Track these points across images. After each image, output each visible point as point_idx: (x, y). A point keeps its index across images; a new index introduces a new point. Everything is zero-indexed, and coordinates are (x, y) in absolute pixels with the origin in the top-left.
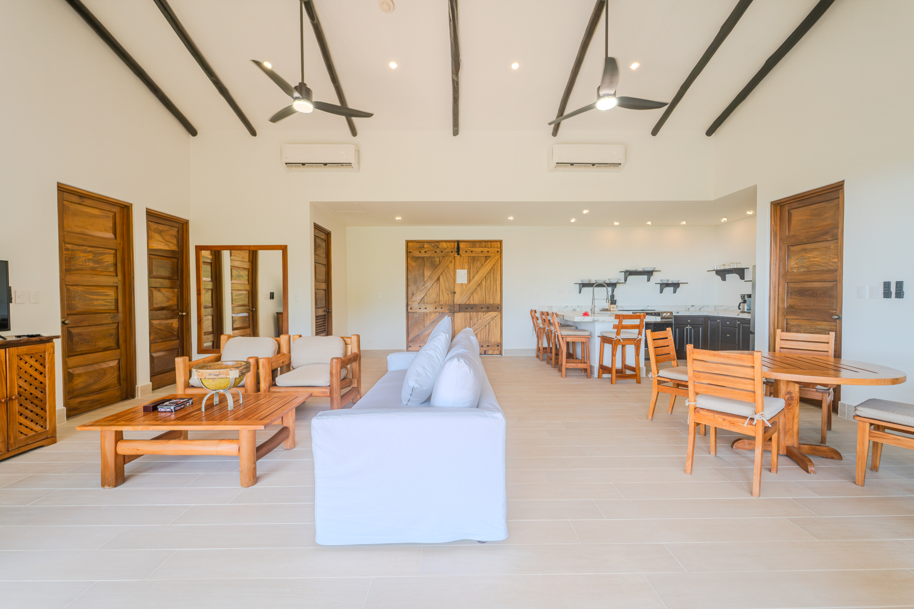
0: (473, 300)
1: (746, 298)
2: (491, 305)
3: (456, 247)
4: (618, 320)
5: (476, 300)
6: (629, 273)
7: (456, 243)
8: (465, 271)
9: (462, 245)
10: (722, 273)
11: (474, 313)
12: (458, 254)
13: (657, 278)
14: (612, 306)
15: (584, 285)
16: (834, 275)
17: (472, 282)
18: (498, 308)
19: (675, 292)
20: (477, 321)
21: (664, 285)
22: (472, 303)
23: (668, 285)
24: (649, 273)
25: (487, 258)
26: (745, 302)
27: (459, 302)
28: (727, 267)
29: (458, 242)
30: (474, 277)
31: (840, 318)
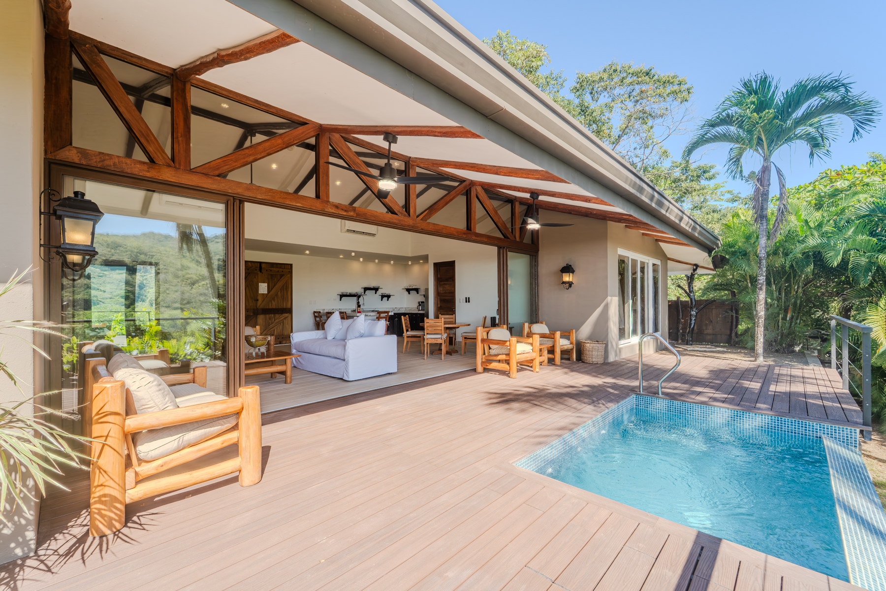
0: (272, 305)
1: (421, 304)
2: (284, 308)
3: (259, 266)
4: (378, 315)
5: (274, 305)
6: (366, 289)
7: (259, 264)
8: (266, 284)
9: (263, 266)
10: (409, 290)
11: (272, 315)
12: (261, 272)
13: (380, 292)
14: (359, 308)
15: (342, 296)
16: (453, 293)
17: (271, 293)
18: (289, 311)
19: (388, 300)
20: (275, 320)
21: (383, 296)
22: (270, 307)
23: (385, 296)
24: (376, 289)
25: (282, 276)
26: (420, 305)
27: (261, 307)
28: (411, 288)
29: (260, 263)
30: (272, 289)
31: (455, 311)
